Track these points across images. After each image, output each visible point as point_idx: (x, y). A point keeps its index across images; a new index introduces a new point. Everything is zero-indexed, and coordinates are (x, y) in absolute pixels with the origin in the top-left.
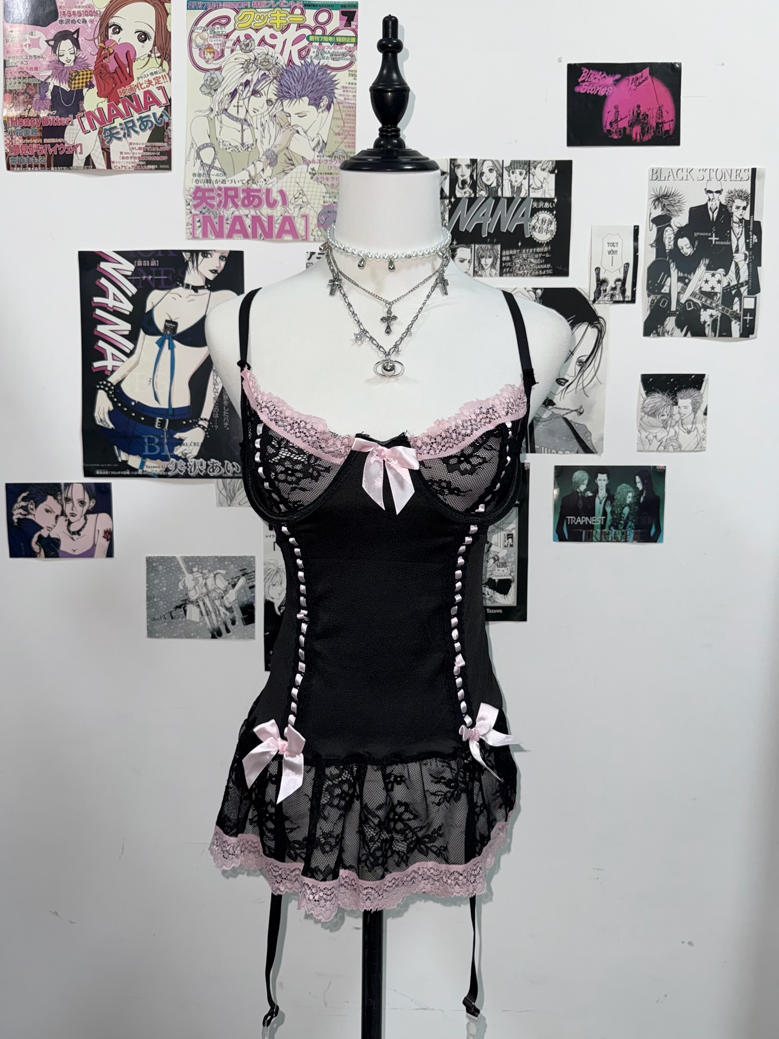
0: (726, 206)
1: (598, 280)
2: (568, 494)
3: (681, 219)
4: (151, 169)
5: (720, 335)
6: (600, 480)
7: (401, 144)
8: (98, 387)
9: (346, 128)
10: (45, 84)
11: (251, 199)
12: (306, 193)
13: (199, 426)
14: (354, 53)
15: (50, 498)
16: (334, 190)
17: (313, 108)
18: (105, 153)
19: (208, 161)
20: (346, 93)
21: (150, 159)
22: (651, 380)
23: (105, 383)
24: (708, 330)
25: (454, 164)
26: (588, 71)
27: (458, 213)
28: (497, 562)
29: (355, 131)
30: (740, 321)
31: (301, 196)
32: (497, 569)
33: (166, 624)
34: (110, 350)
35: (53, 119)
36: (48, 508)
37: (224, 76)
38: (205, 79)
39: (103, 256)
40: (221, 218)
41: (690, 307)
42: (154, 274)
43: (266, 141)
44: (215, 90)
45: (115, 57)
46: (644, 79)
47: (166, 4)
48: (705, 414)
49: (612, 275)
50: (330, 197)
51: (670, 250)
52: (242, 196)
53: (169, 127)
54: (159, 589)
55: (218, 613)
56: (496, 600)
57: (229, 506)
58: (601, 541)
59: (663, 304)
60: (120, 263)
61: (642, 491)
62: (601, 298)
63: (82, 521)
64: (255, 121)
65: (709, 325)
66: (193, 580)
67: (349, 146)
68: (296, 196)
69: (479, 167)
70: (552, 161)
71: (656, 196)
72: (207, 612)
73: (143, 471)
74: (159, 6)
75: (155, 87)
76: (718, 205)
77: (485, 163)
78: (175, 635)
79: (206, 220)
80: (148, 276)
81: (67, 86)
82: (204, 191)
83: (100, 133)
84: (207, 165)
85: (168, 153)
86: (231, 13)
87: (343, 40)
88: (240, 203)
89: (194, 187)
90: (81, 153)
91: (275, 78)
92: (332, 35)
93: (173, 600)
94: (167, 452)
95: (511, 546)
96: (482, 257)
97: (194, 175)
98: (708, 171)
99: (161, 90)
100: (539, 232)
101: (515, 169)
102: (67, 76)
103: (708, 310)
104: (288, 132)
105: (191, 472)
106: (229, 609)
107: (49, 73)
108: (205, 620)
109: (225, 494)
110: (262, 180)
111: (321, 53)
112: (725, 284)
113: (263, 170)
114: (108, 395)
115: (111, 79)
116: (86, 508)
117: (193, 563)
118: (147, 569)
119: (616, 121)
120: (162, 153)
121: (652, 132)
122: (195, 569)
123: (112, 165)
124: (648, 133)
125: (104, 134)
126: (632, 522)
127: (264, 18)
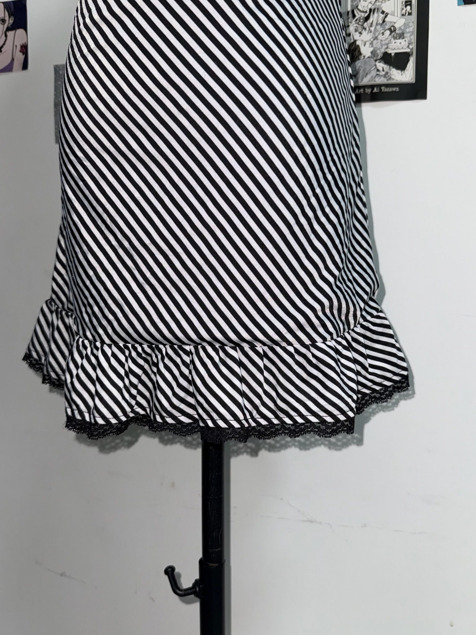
28: (393, 34)
32: (394, 41)
56: (393, 77)
95: (410, 14)
116: (6, 25)
118: (55, 78)
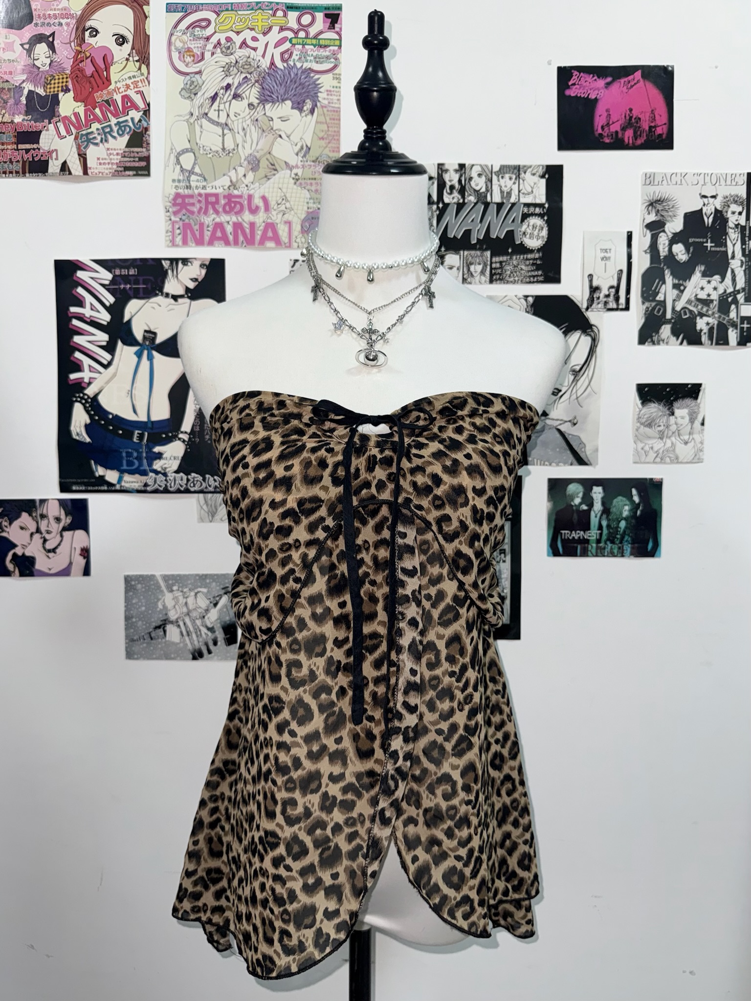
0: (721, 212)
1: (591, 287)
2: (562, 507)
3: (675, 225)
4: (129, 176)
5: (717, 344)
6: (595, 493)
7: (387, 146)
8: (74, 399)
9: (330, 133)
10: (19, 88)
11: (233, 205)
12: (289, 199)
13: (179, 439)
14: (338, 56)
15: (25, 515)
16: (317, 195)
17: (296, 112)
18: (82, 159)
19: (188, 166)
20: (330, 97)
21: (128, 165)
22: (646, 389)
23: (81, 395)
24: (704, 338)
25: (441, 169)
26: (578, 73)
27: (446, 219)
29: (339, 135)
30: (736, 328)
31: (284, 202)
33: (145, 645)
34: (86, 361)
35: (28, 124)
36: (23, 525)
37: (204, 79)
38: (185, 82)
39: (80, 265)
40: (202, 225)
41: (685, 314)
42: (132, 282)
43: (247, 146)
44: (195, 94)
45: (91, 60)
46: (636, 81)
47: (145, 7)
48: (703, 424)
49: (605, 282)
50: (314, 203)
51: (665, 257)
52: (223, 202)
53: (148, 133)
54: (137, 609)
55: (199, 633)
57: (211, 522)
58: (597, 556)
59: (658, 312)
60: (97, 272)
61: (639, 504)
62: (594, 305)
63: (58, 538)
64: (236, 125)
65: (705, 333)
66: (173, 599)
67: (333, 151)
68: (279, 202)
69: (467, 171)
70: (543, 166)
71: (650, 201)
72: (188, 632)
73: (121, 486)
74: (137, 9)
75: (133, 91)
76: (713, 210)
77: (474, 167)
78: (154, 656)
79: (186, 227)
80: (126, 284)
81: (42, 90)
82: (184, 197)
83: (76, 138)
84: (187, 171)
85: (147, 159)
86: (212, 16)
87: (327, 42)
88: (221, 210)
89: (173, 193)
90: (57, 159)
91: (257, 81)
92: (315, 37)
93: (153, 620)
94: (145, 466)
95: (504, 561)
96: (471, 264)
97: (174, 181)
98: (702, 176)
99: (139, 95)
100: (530, 238)
101: (504, 173)
102: (43, 80)
103: (704, 318)
104: (270, 137)
105: (171, 487)
106: (211, 630)
107: (24, 77)
108: (185, 641)
109: (206, 510)
110: (244, 185)
111: (304, 56)
112: (721, 291)
113: (245, 176)
114: (85, 408)
115: (88, 83)
116: (62, 525)
117: (174, 581)
118: (126, 588)
119: (608, 125)
120: (141, 159)
121: (645, 134)
122: (175, 588)
123: (89, 171)
124: (640, 136)
125: (81, 139)
126: (629, 535)
127: (246, 20)
